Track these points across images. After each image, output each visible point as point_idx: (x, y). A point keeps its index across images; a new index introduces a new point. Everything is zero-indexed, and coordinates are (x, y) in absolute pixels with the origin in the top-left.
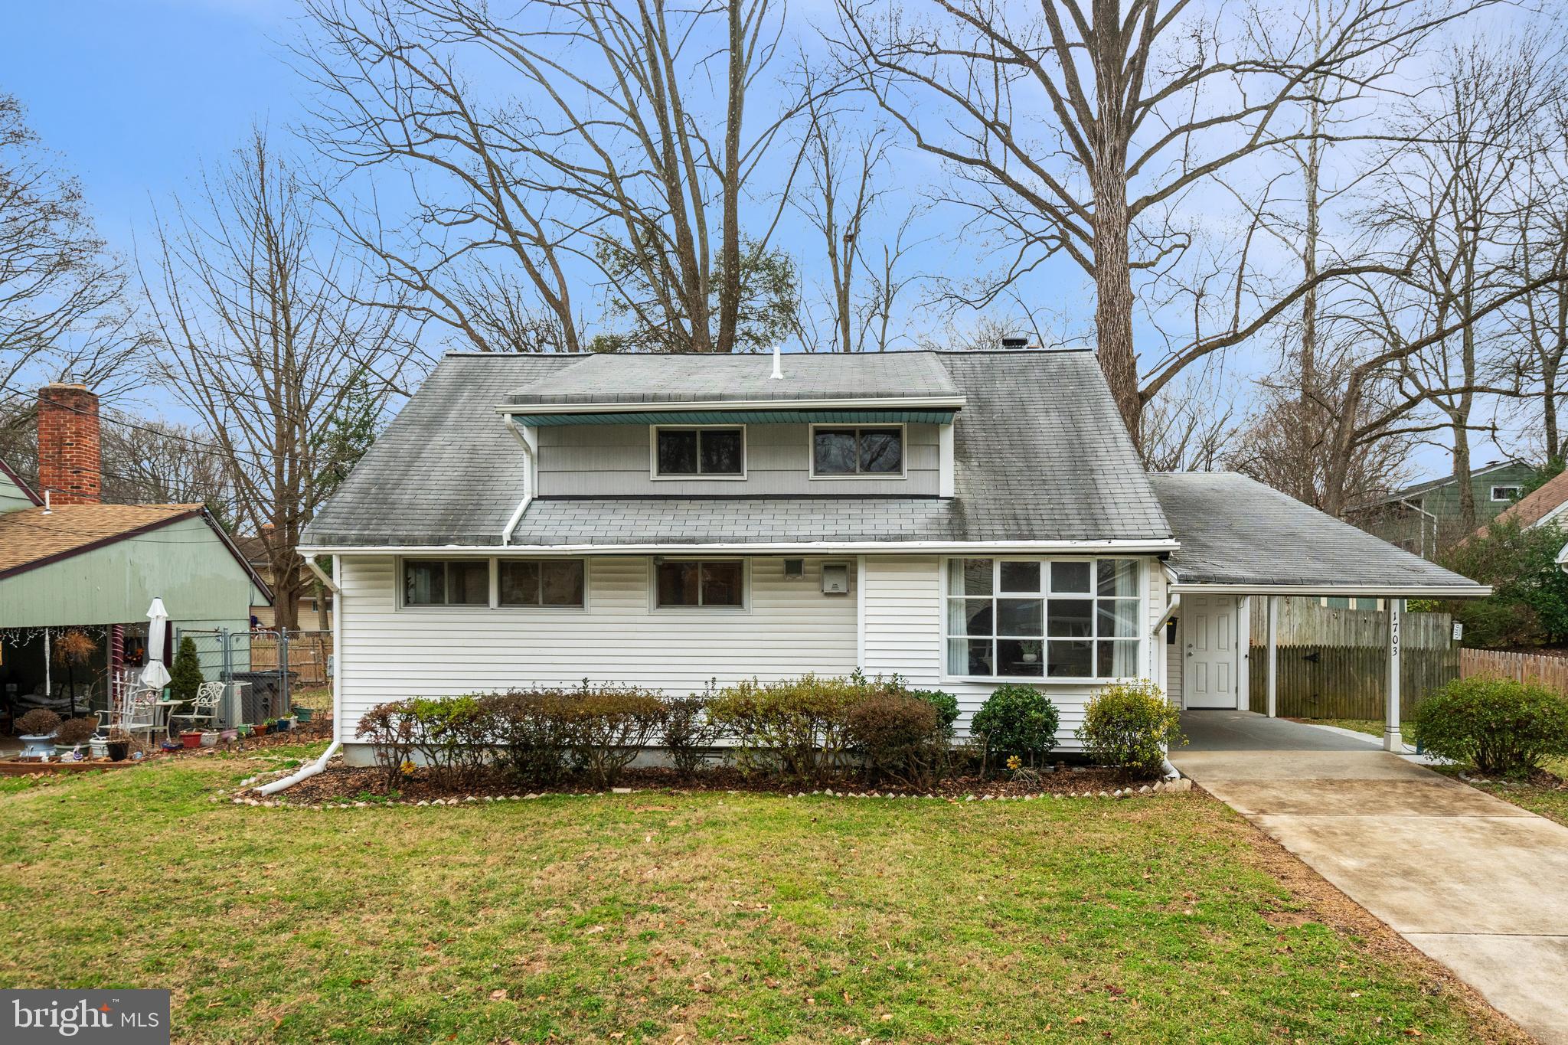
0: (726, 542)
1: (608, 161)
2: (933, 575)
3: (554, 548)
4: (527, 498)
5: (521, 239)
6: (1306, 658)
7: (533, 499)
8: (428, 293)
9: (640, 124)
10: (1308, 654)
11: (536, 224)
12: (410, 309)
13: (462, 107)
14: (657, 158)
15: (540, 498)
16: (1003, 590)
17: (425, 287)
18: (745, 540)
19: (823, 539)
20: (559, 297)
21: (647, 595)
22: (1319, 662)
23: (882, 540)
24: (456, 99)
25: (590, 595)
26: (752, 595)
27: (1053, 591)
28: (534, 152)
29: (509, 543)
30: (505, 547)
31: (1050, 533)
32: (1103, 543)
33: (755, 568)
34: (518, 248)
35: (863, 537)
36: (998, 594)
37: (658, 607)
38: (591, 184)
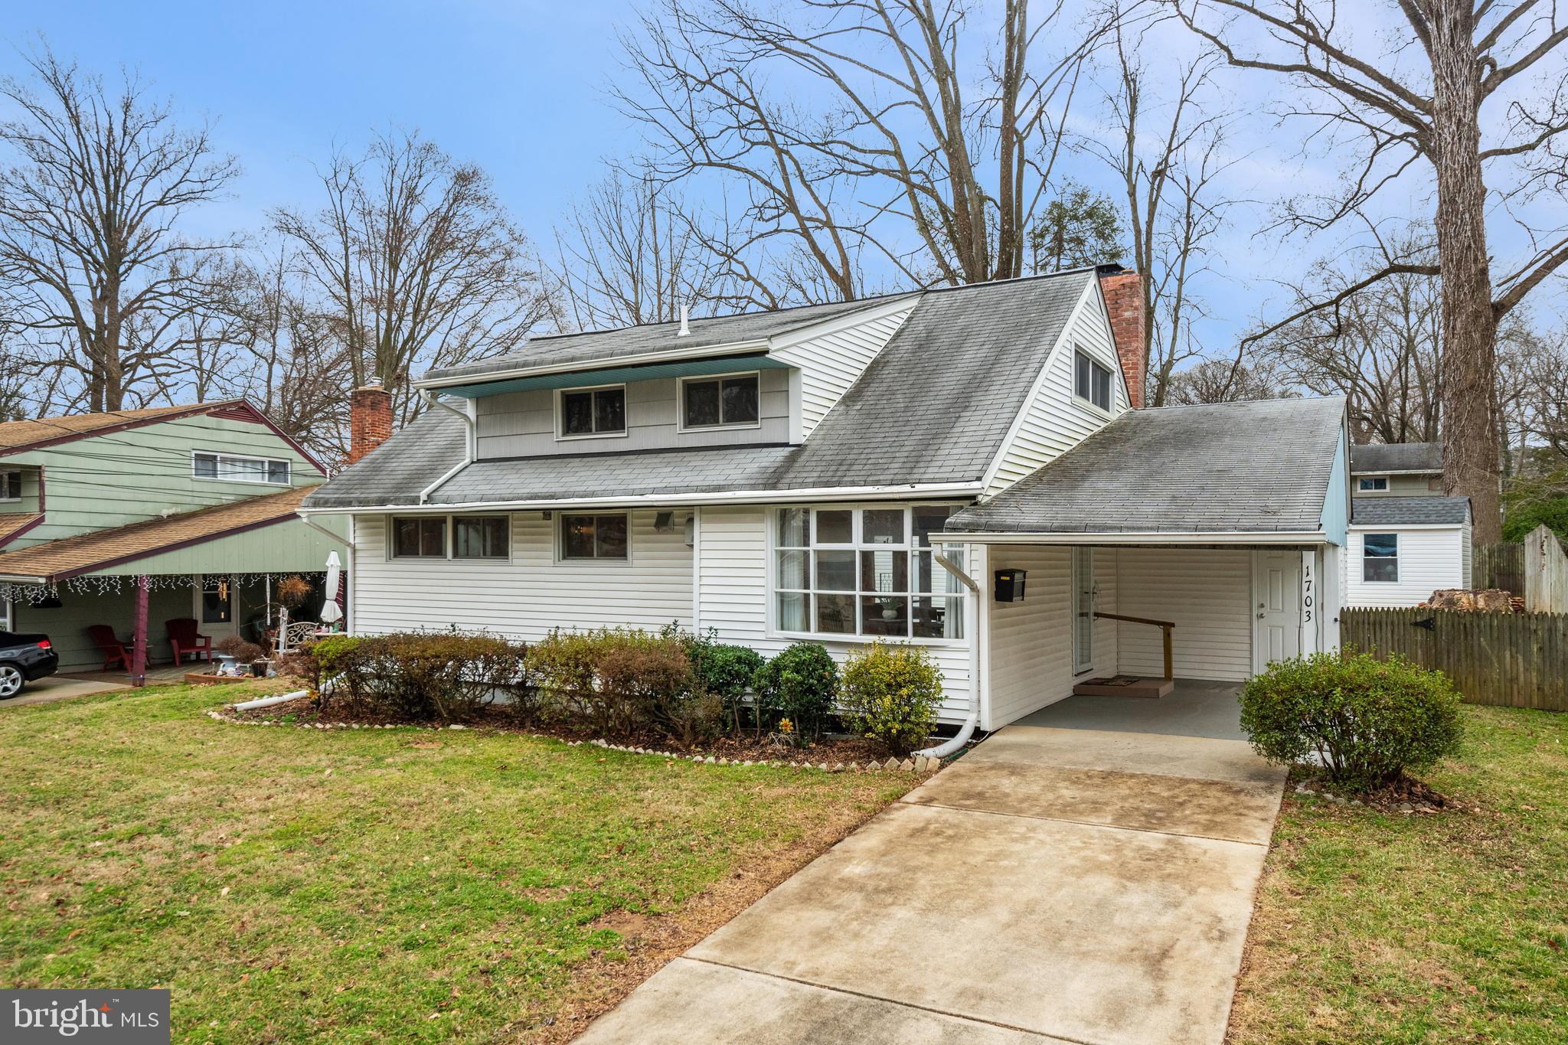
0: (577, 497)
1: (894, 139)
2: (760, 526)
3: (456, 505)
4: (467, 461)
5: (808, 224)
6: (1416, 624)
7: (473, 462)
8: (751, 283)
9: (924, 99)
10: (1419, 619)
11: (825, 209)
12: (725, 298)
13: (761, 115)
14: (939, 129)
15: (479, 461)
16: (819, 541)
17: (749, 278)
18: (593, 494)
19: (654, 491)
20: (841, 272)
21: (552, 547)
22: (1434, 629)
23: (702, 491)
24: (756, 108)
25: (515, 547)
26: (635, 546)
27: (865, 541)
28: (807, 144)
29: (425, 502)
30: (421, 506)
31: (856, 479)
32: (907, 488)
33: (635, 521)
34: (806, 233)
35: (688, 489)
36: (814, 545)
37: (564, 558)
38: (863, 164)
